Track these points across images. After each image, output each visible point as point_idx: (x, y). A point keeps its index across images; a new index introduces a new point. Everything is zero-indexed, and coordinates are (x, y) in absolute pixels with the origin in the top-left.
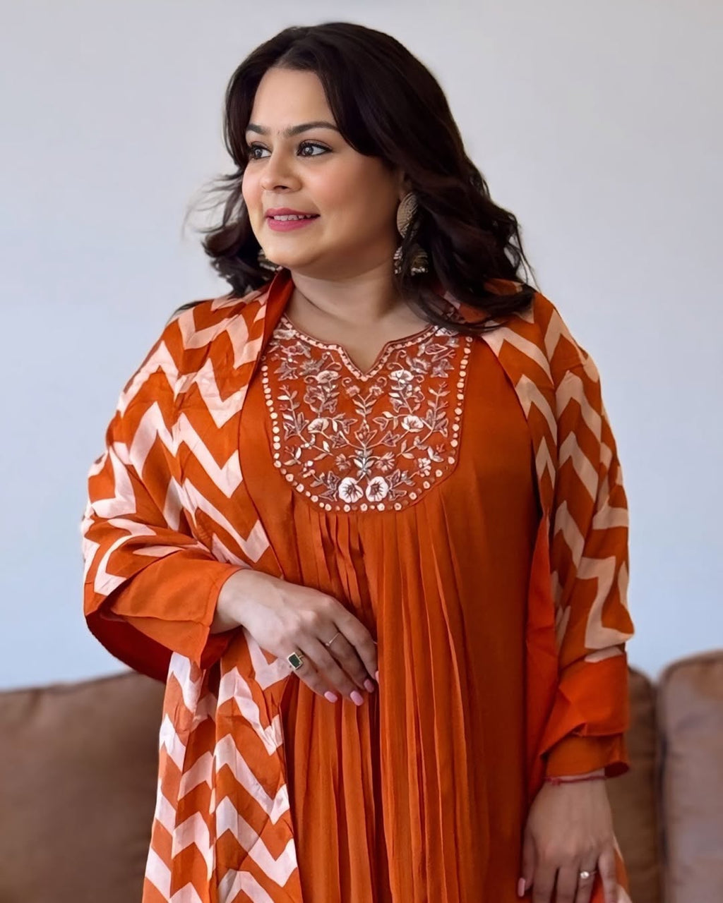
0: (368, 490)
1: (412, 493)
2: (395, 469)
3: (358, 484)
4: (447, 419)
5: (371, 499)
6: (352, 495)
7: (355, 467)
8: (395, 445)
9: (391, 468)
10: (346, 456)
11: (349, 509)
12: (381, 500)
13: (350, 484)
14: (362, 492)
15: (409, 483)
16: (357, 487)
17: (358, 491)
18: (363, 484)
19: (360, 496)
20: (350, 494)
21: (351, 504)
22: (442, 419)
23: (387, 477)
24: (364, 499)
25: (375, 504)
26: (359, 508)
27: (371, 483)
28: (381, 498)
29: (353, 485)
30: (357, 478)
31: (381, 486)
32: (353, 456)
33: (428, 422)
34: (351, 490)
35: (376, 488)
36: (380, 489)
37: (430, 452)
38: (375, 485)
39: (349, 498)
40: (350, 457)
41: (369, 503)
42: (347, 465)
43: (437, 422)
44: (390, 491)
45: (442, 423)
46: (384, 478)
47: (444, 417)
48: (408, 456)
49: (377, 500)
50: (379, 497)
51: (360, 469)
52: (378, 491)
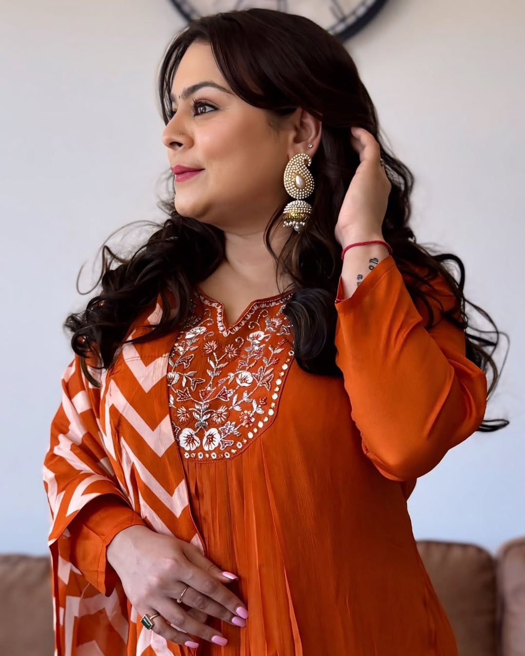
0: (205, 440)
1: (239, 443)
2: (226, 421)
3: (195, 434)
4: (272, 374)
5: (206, 448)
6: (191, 444)
7: (193, 420)
8: (229, 399)
9: (223, 420)
10: (187, 408)
11: (189, 456)
12: (213, 448)
13: (189, 434)
14: (199, 442)
15: (236, 433)
16: (195, 437)
17: (196, 440)
18: (201, 435)
19: (198, 445)
20: (189, 443)
21: (190, 452)
22: (268, 375)
23: (220, 429)
24: (200, 449)
25: (209, 452)
26: (197, 455)
27: (207, 433)
28: (213, 447)
29: (192, 435)
30: (195, 430)
31: (214, 436)
32: (192, 409)
33: (257, 378)
34: (190, 439)
35: (211, 439)
36: (214, 439)
37: (255, 405)
38: (209, 435)
39: (188, 446)
40: (190, 409)
41: (204, 452)
42: (187, 417)
43: (264, 378)
44: (221, 441)
45: (268, 378)
46: (218, 429)
47: (271, 373)
48: (238, 408)
49: (210, 449)
50: (212, 447)
51: (197, 421)
52: (212, 441)
